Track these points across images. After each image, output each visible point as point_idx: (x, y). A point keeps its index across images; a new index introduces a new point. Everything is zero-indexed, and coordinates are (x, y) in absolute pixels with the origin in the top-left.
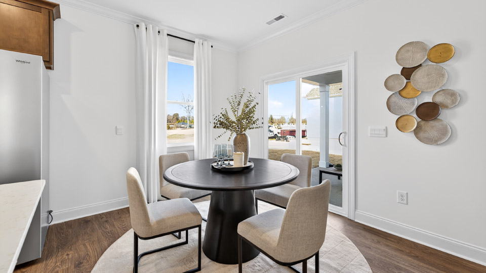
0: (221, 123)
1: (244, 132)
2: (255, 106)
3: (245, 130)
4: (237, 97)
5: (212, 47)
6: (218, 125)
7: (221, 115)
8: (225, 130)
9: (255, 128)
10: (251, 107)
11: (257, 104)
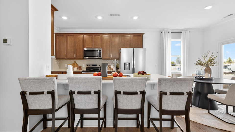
0: (199, 64)
1: (209, 67)
2: (215, 57)
3: (210, 66)
4: (206, 54)
5: (190, 32)
6: (198, 64)
7: (198, 61)
8: (200, 66)
9: (215, 65)
10: (213, 58)
11: (216, 57)
